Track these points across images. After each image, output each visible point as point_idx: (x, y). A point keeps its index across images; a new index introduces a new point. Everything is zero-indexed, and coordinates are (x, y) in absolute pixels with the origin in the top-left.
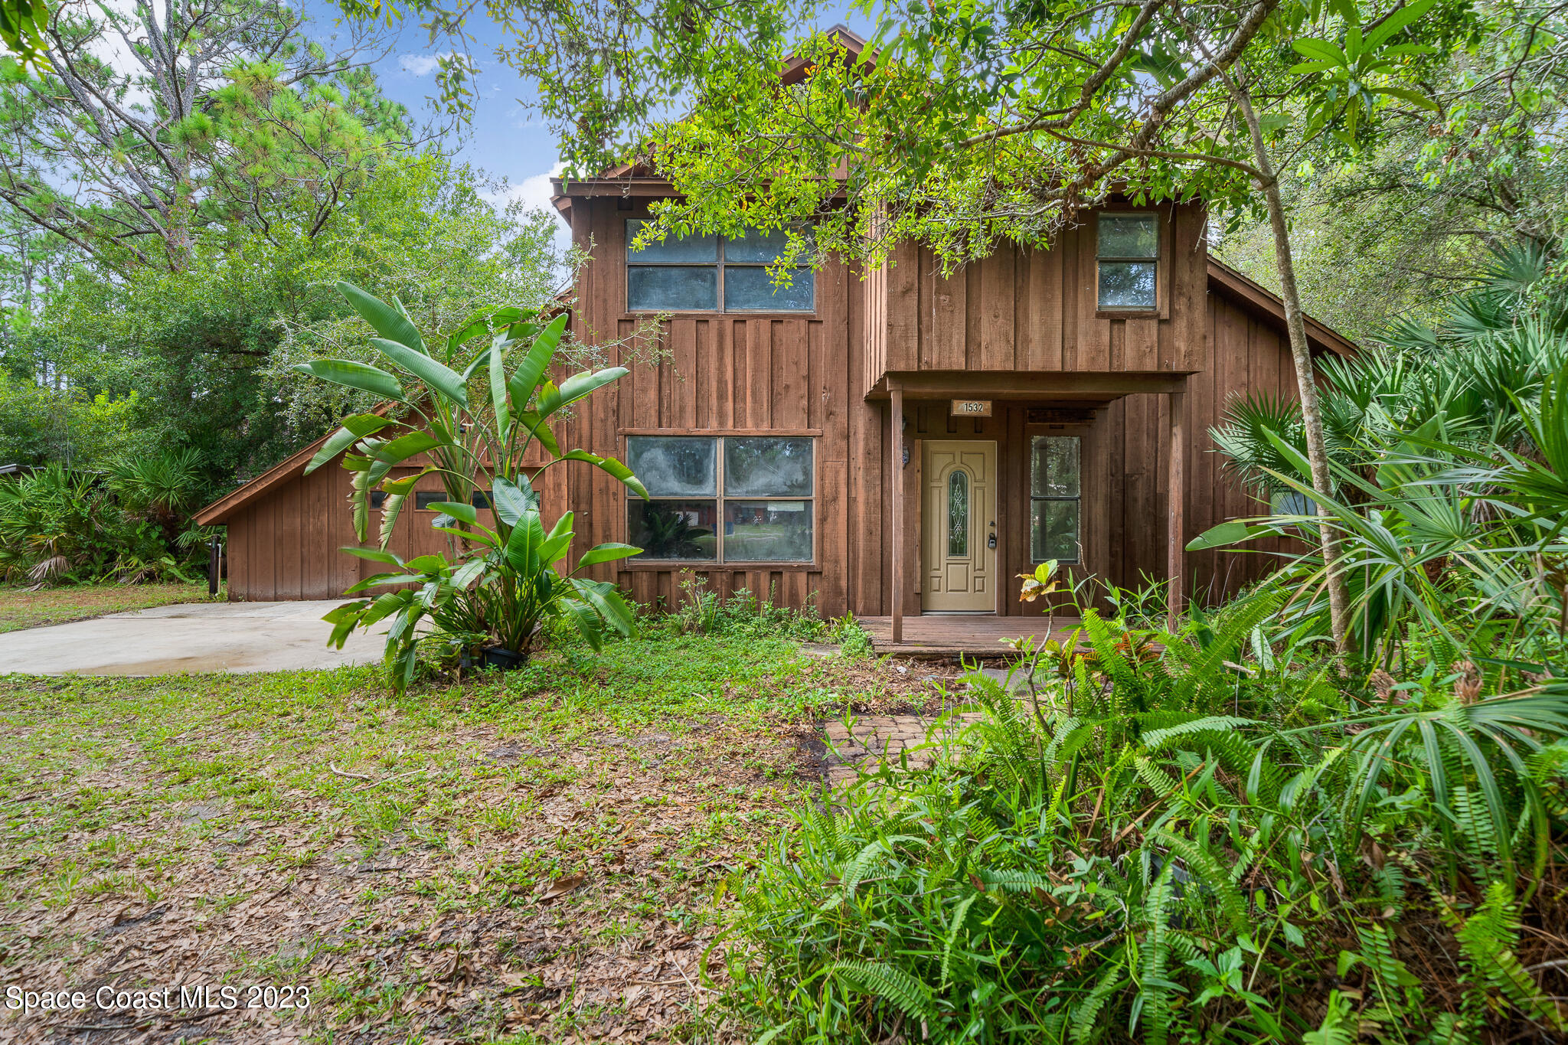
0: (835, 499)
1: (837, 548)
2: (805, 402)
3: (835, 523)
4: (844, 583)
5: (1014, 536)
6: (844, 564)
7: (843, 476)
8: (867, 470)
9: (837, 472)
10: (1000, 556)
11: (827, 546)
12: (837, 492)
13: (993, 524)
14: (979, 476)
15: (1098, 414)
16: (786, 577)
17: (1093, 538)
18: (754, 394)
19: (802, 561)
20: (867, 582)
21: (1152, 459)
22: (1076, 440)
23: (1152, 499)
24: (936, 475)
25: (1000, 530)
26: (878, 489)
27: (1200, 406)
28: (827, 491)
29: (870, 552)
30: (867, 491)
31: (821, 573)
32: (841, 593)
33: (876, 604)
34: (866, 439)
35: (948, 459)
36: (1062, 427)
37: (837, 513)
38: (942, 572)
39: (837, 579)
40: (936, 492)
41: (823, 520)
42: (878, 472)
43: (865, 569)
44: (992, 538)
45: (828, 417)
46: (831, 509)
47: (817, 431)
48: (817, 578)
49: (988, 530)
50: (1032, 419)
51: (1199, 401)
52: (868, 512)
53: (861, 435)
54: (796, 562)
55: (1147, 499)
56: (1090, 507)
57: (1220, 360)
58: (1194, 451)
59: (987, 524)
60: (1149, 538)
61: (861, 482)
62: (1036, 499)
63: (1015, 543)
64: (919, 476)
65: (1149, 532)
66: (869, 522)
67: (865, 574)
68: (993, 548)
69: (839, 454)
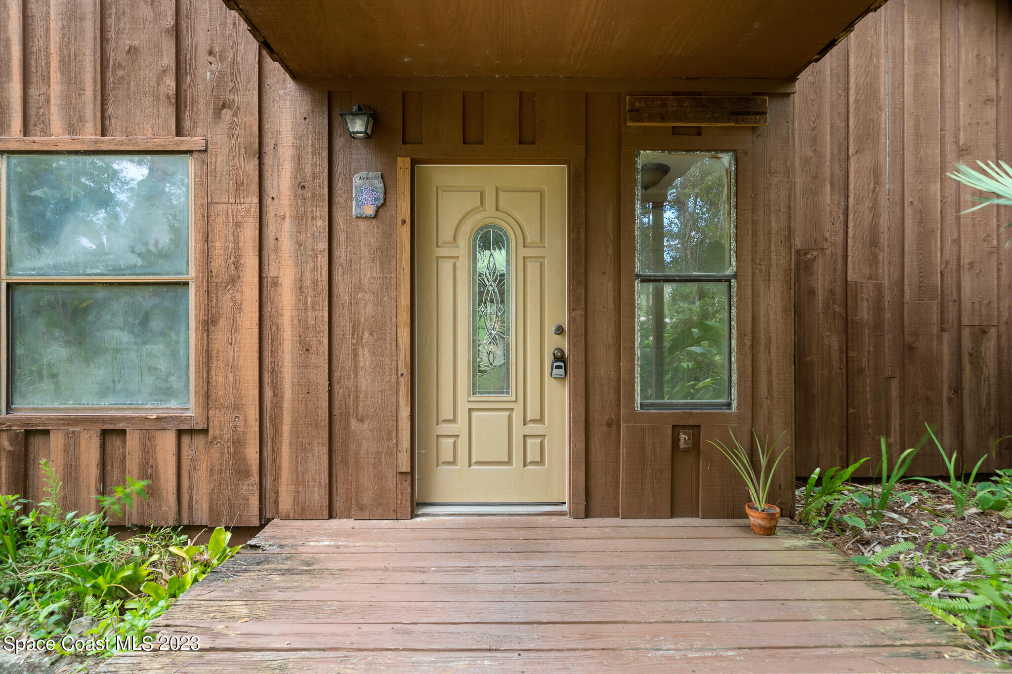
0: (234, 280)
1: (237, 380)
2: (170, 82)
3: (234, 328)
4: (252, 453)
5: (602, 355)
6: (253, 413)
7: (250, 232)
8: (300, 220)
9: (238, 226)
10: (573, 395)
11: (219, 377)
12: (237, 266)
13: (560, 330)
14: (532, 235)
15: (772, 107)
16: (133, 441)
17: (762, 356)
18: (66, 64)
19: (172, 407)
20: (301, 450)
21: (839, 226)
22: (726, 159)
23: (839, 290)
24: (446, 231)
25: (573, 343)
26: (323, 260)
27: (918, 137)
28: (218, 263)
29: (305, 388)
30: (300, 265)
31: (205, 431)
32: (247, 474)
33: (319, 496)
34: (299, 159)
35: (473, 200)
36: (699, 132)
37: (237, 308)
38: (460, 427)
39: (239, 444)
40: (446, 268)
41: (209, 323)
42: (322, 224)
43: (295, 423)
44: (560, 358)
45: (217, 114)
46: (226, 299)
47: (195, 142)
48: (199, 441)
49: (554, 342)
50: (636, 113)
51: (917, 127)
52: (302, 305)
53: (286, 152)
54: (152, 408)
55: (832, 292)
56: (755, 294)
57: (949, 61)
58: (909, 211)
59: (550, 329)
60: (835, 355)
61: (287, 245)
62: (645, 280)
63: (603, 369)
64: (406, 231)
65: (835, 345)
66: (303, 326)
67: (296, 434)
68: (561, 379)
69: (239, 189)
